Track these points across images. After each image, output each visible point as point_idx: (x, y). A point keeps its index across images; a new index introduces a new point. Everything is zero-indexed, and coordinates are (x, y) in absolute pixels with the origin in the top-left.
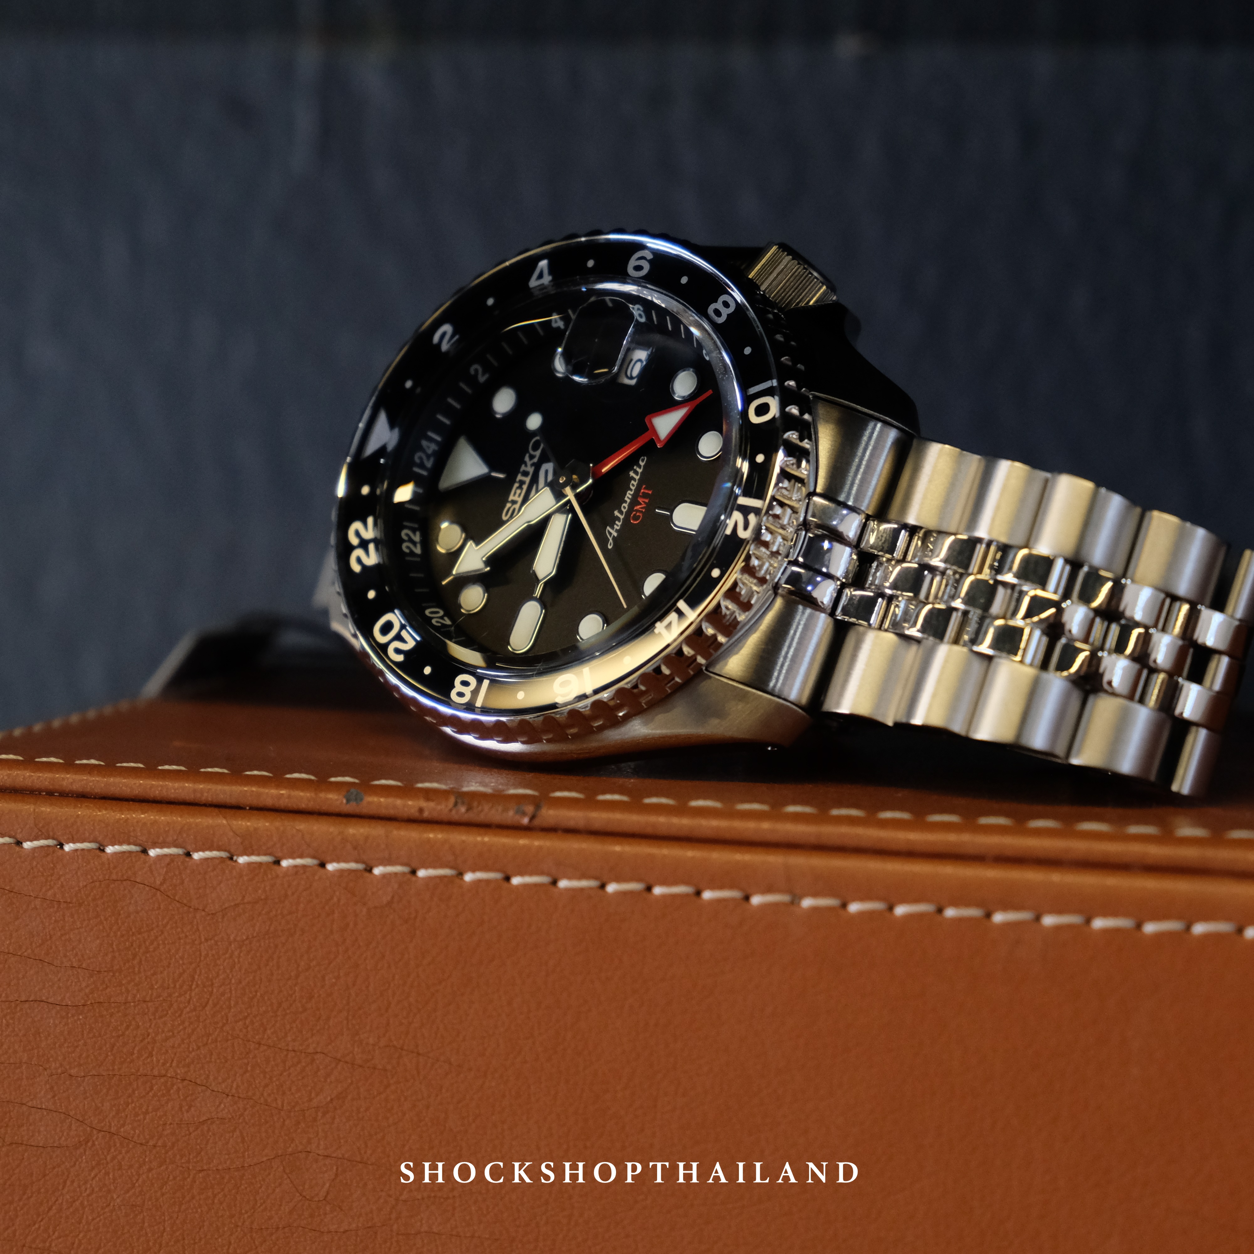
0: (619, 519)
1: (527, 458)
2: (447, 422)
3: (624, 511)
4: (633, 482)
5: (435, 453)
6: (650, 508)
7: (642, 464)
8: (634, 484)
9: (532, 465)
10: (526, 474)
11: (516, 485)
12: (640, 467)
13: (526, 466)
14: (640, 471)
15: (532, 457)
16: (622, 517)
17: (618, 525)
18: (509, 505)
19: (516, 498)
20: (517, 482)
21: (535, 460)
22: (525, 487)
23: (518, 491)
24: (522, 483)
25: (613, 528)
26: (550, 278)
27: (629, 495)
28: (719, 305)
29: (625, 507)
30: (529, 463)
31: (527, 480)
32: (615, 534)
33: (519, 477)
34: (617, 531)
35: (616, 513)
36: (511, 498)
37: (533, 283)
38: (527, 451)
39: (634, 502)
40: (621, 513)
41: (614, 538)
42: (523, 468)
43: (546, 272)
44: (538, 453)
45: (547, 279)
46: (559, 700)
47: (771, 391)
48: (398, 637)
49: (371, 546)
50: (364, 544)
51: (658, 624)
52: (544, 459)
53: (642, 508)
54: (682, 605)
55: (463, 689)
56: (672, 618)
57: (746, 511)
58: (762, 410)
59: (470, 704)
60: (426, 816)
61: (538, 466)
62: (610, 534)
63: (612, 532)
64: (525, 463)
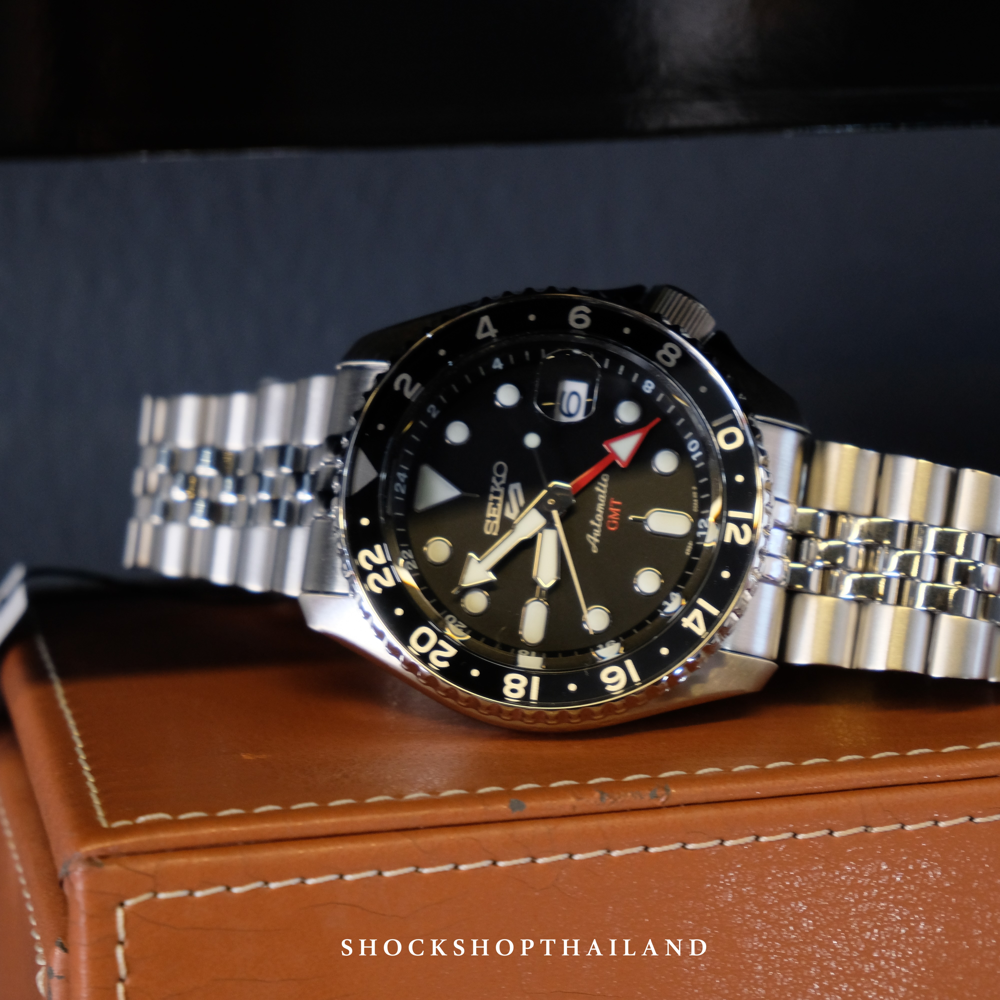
0: (596, 528)
1: (494, 481)
2: (411, 453)
3: (599, 520)
4: (601, 496)
5: (407, 480)
6: (623, 516)
7: (605, 480)
8: (602, 498)
9: (502, 486)
10: (497, 494)
11: (491, 504)
12: (603, 482)
13: (496, 487)
14: (605, 486)
15: (499, 479)
16: (599, 526)
17: (597, 533)
18: (488, 521)
19: (493, 515)
20: (491, 501)
21: (503, 482)
22: (500, 505)
23: (494, 509)
24: (495, 502)
25: (592, 535)
26: (496, 331)
27: (600, 508)
28: (665, 351)
29: (599, 517)
30: (497, 484)
31: (500, 499)
32: (597, 540)
33: (492, 497)
34: (598, 538)
35: (592, 523)
36: (489, 515)
37: (480, 335)
38: (492, 475)
39: (607, 512)
40: (597, 522)
41: (597, 544)
42: (493, 489)
43: (490, 325)
44: (504, 476)
45: (492, 332)
46: (609, 688)
47: (734, 423)
48: (437, 647)
49: (386, 570)
50: (378, 569)
51: (684, 620)
52: (511, 480)
53: (616, 517)
54: (701, 602)
55: (515, 686)
56: (697, 614)
57: (739, 522)
58: (730, 438)
59: (526, 699)
60: (578, 811)
61: (506, 487)
62: (592, 540)
63: (593, 539)
64: (493, 484)
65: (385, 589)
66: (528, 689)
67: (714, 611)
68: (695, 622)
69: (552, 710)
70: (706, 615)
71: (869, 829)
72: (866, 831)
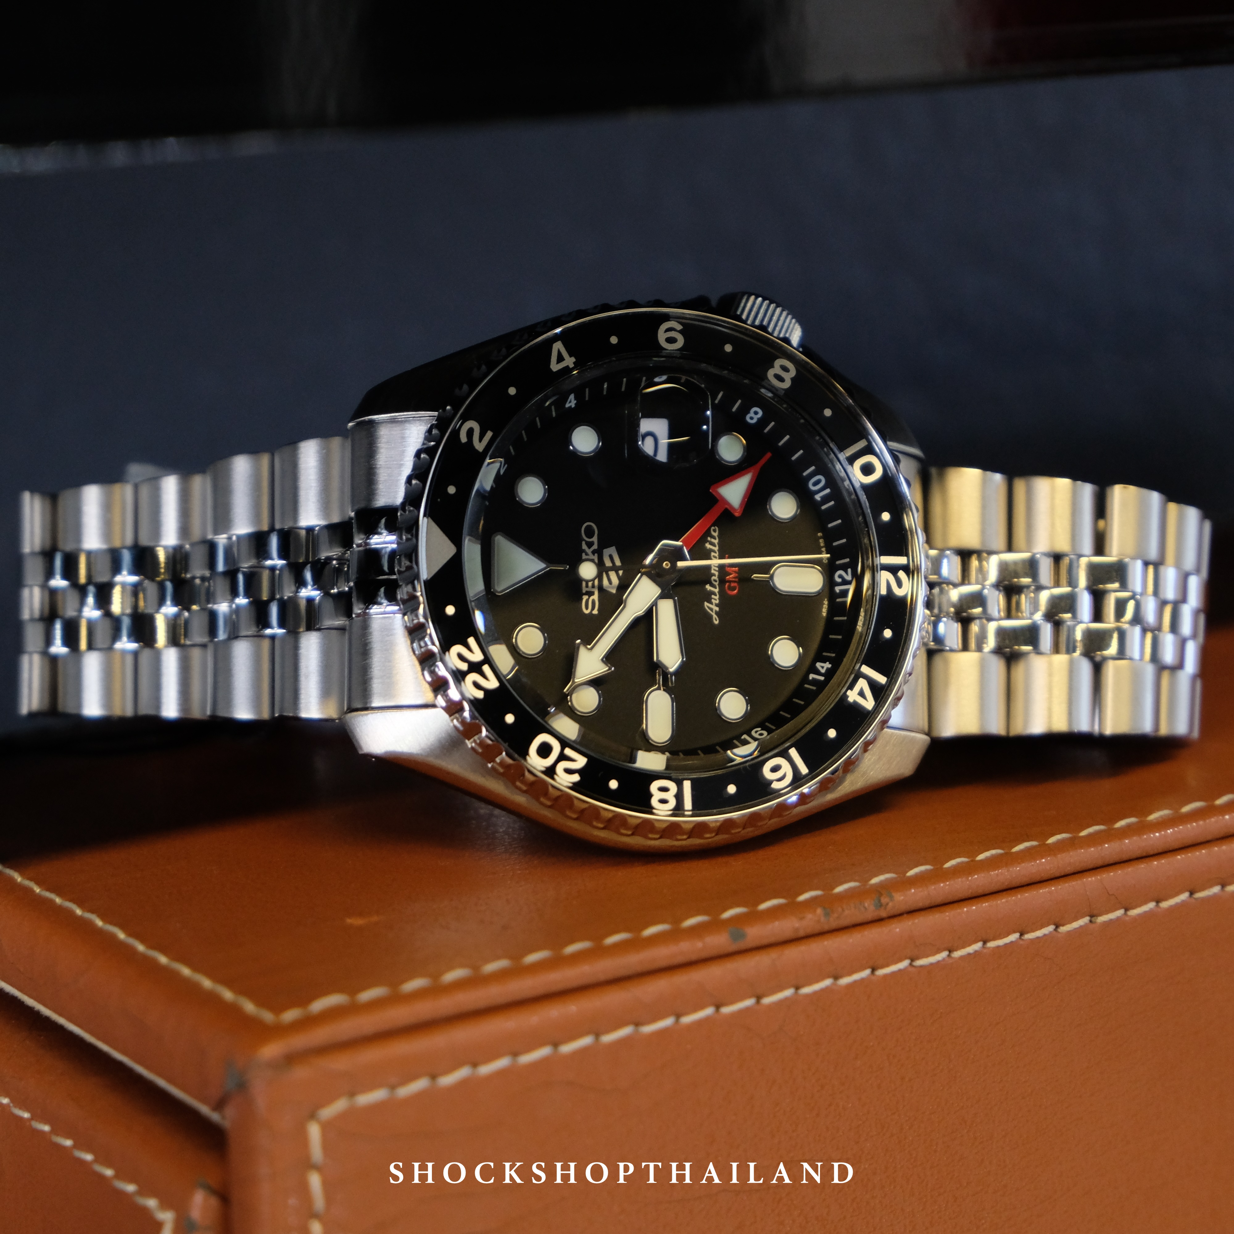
0: (713, 593)
1: (584, 546)
3: (716, 583)
4: (713, 554)
8: (715, 556)
9: (594, 552)
12: (713, 537)
13: (587, 554)
14: (716, 541)
15: (590, 545)
16: (716, 590)
17: (716, 599)
18: (585, 598)
19: (590, 589)
21: (595, 547)
25: (711, 603)
26: (573, 359)
27: (714, 569)
28: (776, 370)
29: (715, 580)
30: (589, 551)
32: (716, 608)
34: (717, 605)
35: (708, 587)
36: (585, 590)
37: (555, 367)
38: (581, 539)
39: (723, 573)
40: (714, 586)
41: (717, 613)
42: (583, 556)
43: (564, 353)
44: (595, 539)
45: (569, 362)
46: (775, 785)
47: (869, 450)
48: (562, 757)
49: (486, 668)
50: (475, 667)
51: (849, 693)
52: (603, 544)
53: (734, 578)
54: (866, 670)
55: (663, 795)
56: (862, 684)
57: (893, 570)
58: (867, 470)
59: (679, 809)
60: (802, 933)
61: (599, 552)
62: (711, 609)
63: (712, 607)
64: (584, 551)
65: (487, 692)
66: (679, 796)
67: (882, 679)
68: (862, 694)
69: (714, 819)
70: (873, 685)
71: (1093, 919)
72: (1091, 921)
